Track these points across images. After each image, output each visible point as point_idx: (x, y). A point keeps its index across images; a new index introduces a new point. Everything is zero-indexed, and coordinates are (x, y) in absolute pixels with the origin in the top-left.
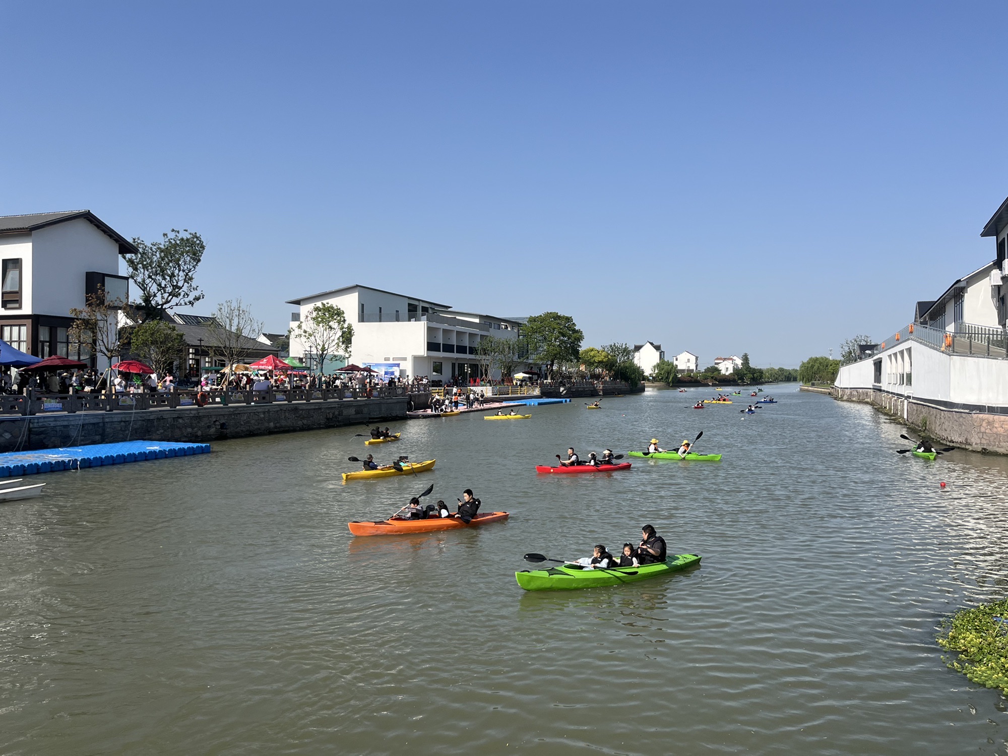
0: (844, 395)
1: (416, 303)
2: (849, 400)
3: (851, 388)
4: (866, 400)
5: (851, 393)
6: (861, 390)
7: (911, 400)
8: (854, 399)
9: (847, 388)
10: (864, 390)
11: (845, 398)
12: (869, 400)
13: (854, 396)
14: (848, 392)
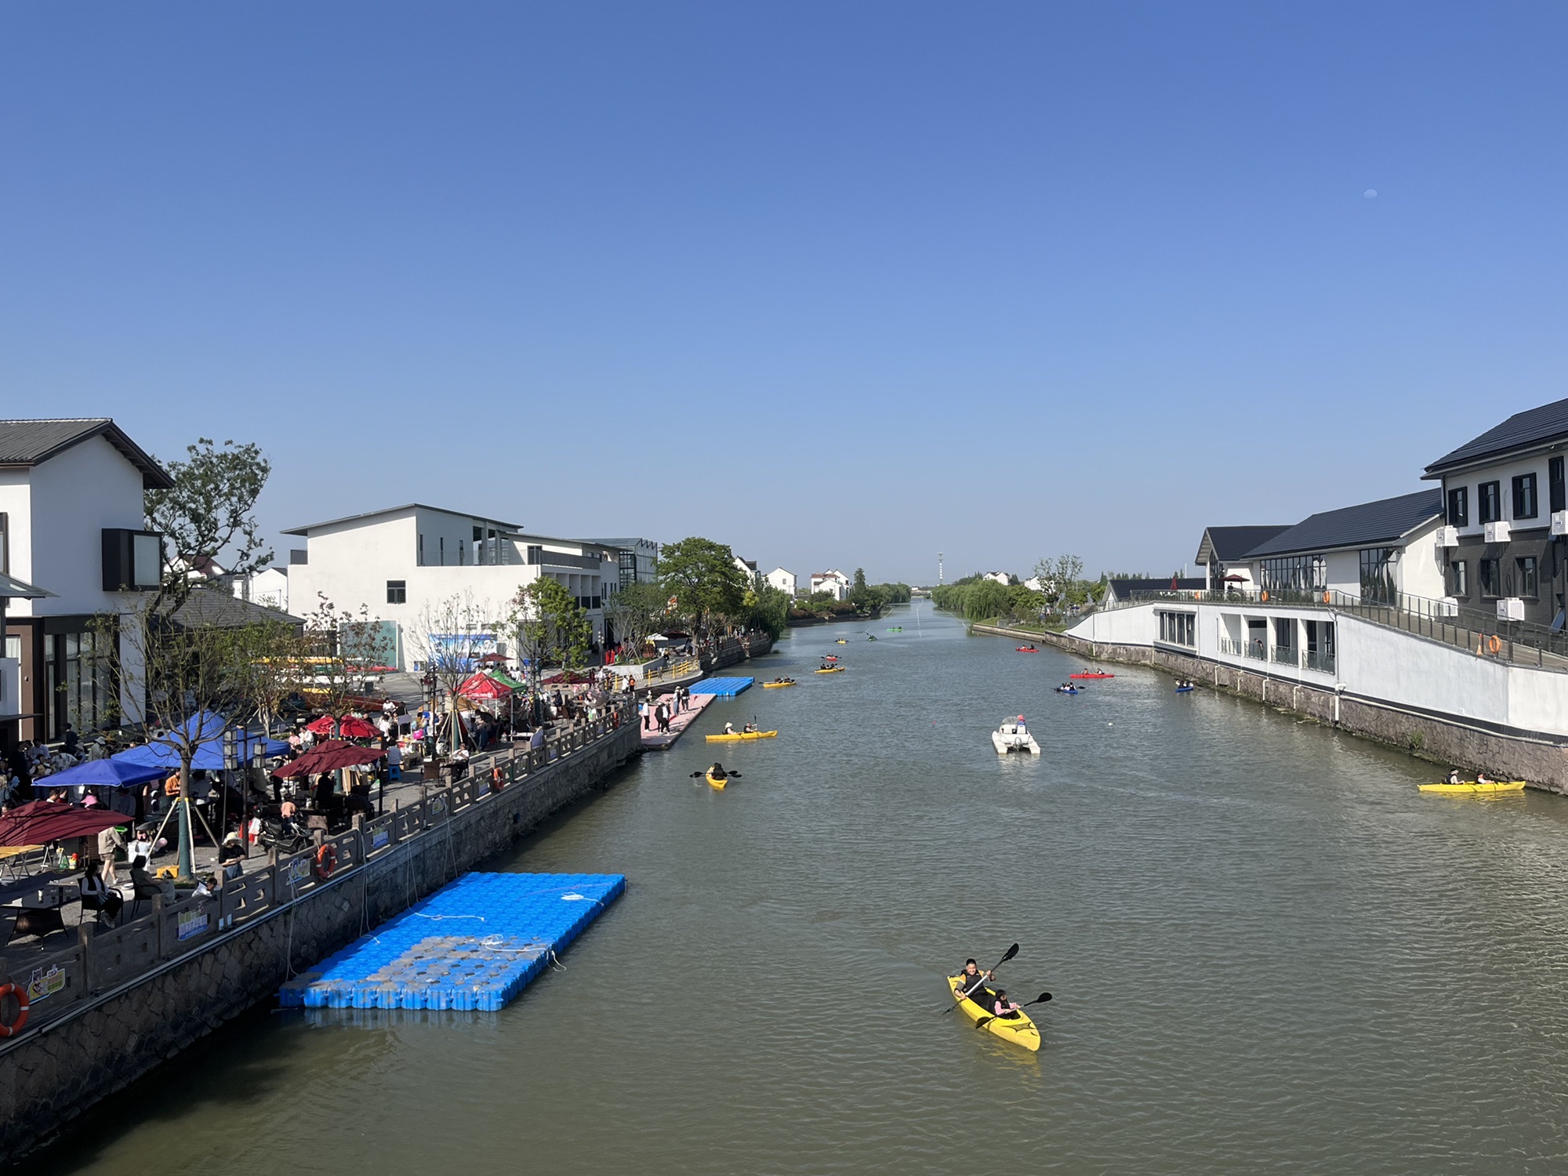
0: (1101, 653)
1: (480, 525)
2: (1112, 662)
3: (1113, 644)
4: (1143, 662)
5: (1114, 650)
6: (1132, 648)
7: (1343, 697)
8: (1121, 659)
9: (1107, 643)
10: (1137, 648)
11: (1104, 656)
12: (1148, 662)
13: (1120, 655)
14: (1110, 648)
